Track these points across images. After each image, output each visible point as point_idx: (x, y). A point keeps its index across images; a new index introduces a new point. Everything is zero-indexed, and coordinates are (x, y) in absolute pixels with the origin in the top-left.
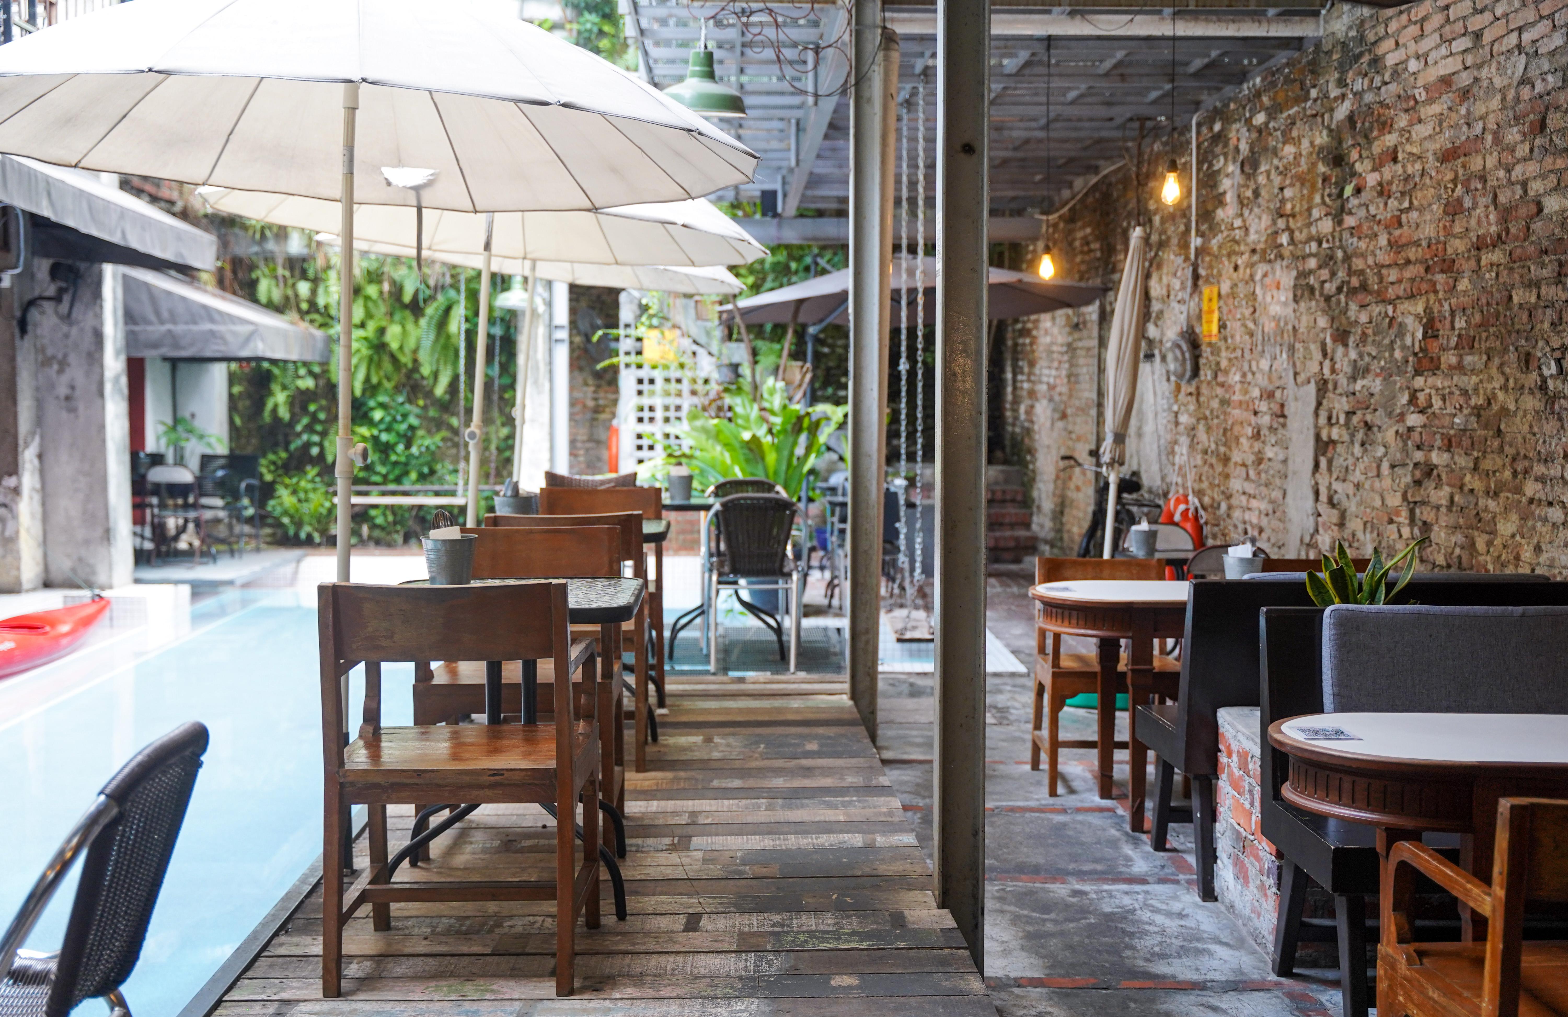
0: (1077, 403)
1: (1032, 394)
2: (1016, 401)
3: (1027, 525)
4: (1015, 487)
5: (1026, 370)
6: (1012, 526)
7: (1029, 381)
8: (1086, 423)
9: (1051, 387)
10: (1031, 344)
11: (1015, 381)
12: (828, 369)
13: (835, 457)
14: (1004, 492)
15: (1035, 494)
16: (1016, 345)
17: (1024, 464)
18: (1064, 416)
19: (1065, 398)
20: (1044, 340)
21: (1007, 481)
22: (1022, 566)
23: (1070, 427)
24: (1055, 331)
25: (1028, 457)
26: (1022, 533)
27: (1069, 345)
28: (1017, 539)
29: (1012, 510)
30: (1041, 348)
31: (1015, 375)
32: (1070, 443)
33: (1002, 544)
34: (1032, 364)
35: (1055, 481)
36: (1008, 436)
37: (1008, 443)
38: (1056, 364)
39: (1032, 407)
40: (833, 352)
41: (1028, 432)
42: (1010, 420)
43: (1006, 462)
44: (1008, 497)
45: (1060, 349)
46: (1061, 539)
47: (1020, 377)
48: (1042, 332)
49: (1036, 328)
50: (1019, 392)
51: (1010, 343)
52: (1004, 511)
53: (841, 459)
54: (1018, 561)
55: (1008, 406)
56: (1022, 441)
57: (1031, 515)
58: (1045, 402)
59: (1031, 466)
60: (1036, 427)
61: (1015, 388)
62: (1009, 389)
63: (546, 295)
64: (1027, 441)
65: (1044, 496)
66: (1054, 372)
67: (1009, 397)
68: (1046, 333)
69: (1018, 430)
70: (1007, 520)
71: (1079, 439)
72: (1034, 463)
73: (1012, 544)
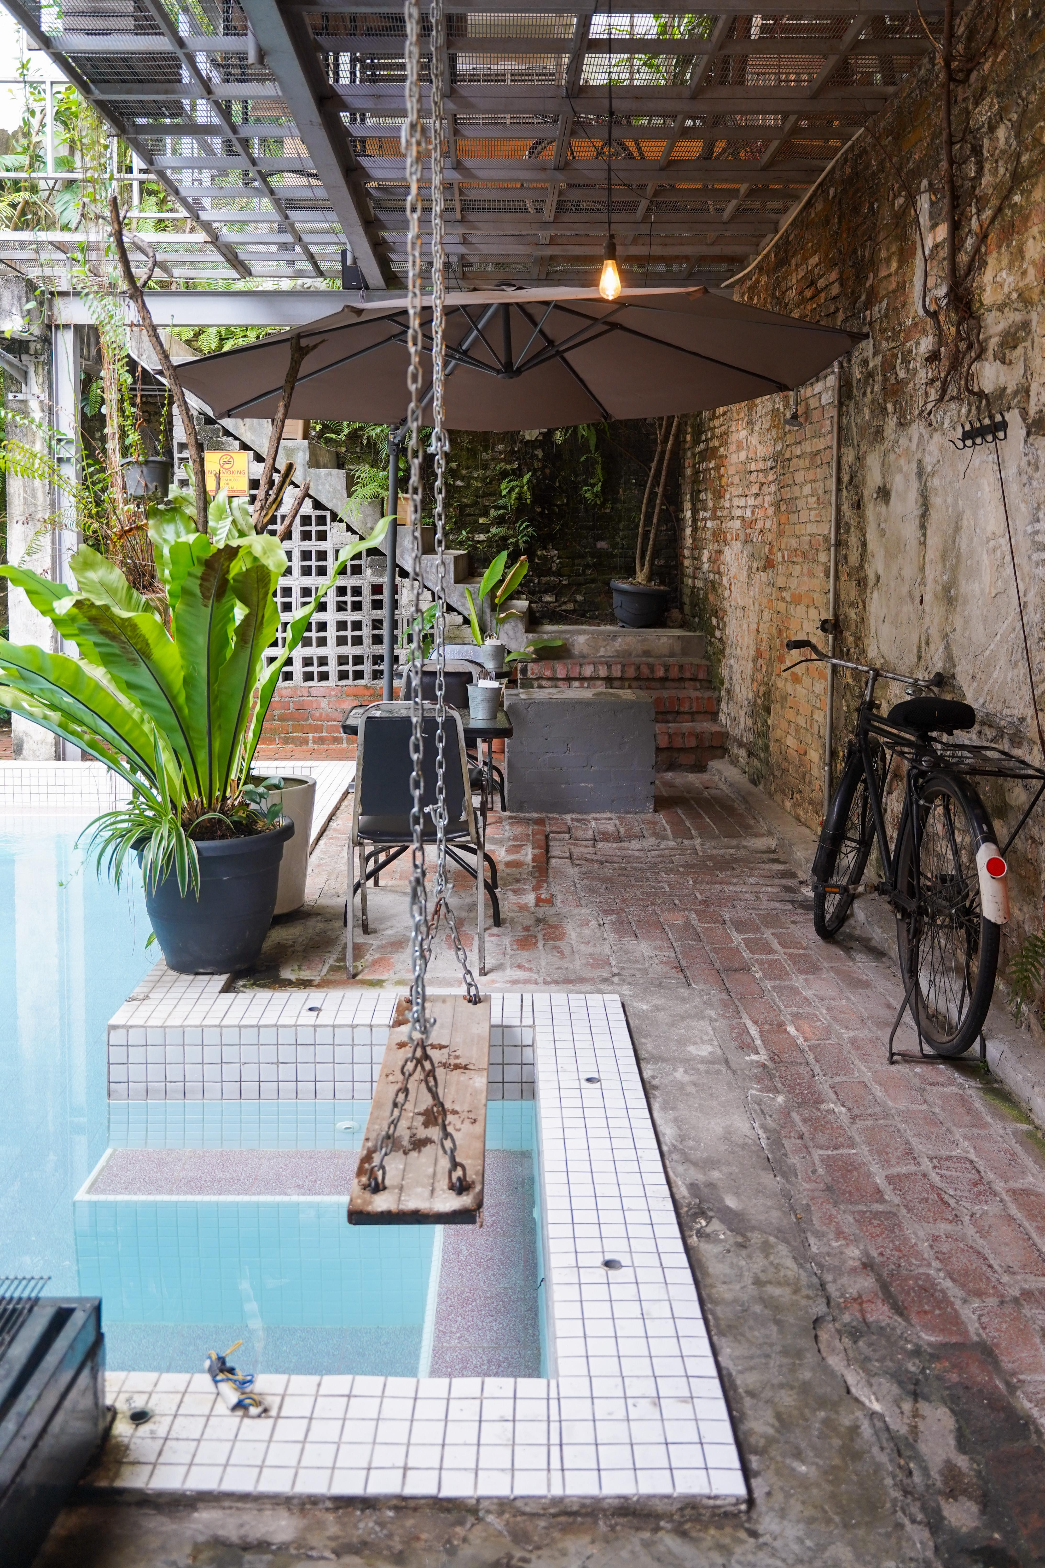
0: (793, 543)
1: (719, 535)
2: (697, 547)
3: (714, 715)
4: (696, 661)
5: (710, 504)
6: (693, 715)
7: (715, 518)
8: (811, 574)
9: (749, 524)
10: (717, 468)
11: (695, 520)
12: (462, 508)
13: (460, 619)
14: (681, 667)
15: (724, 672)
16: (697, 472)
17: (710, 630)
18: (769, 564)
19: (769, 537)
20: (735, 458)
21: (684, 652)
22: (705, 776)
23: (780, 581)
24: (754, 440)
25: (714, 621)
26: (705, 726)
27: (777, 457)
28: (699, 736)
29: (692, 692)
30: (732, 470)
31: (695, 511)
32: (782, 606)
33: (678, 743)
34: (718, 495)
35: (755, 661)
36: (687, 591)
37: (686, 600)
38: (755, 489)
39: (720, 552)
40: (468, 486)
41: (714, 586)
42: (689, 571)
43: (683, 625)
44: (688, 675)
45: (761, 465)
46: (766, 748)
47: (701, 514)
48: (733, 448)
49: (725, 444)
50: (700, 535)
51: (689, 472)
52: (682, 694)
53: (467, 621)
54: (700, 768)
55: (687, 553)
56: (706, 598)
57: (719, 700)
58: (737, 546)
59: (718, 634)
60: (725, 580)
61: (695, 530)
62: (688, 531)
63: (44, 397)
64: (711, 597)
65: (736, 677)
66: (751, 501)
67: (689, 542)
68: (740, 447)
69: (699, 584)
70: (686, 708)
71: (796, 600)
72: (722, 630)
73: (693, 743)
